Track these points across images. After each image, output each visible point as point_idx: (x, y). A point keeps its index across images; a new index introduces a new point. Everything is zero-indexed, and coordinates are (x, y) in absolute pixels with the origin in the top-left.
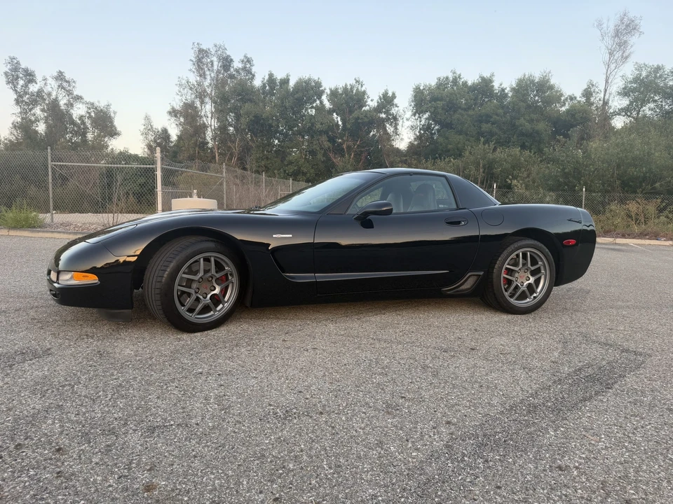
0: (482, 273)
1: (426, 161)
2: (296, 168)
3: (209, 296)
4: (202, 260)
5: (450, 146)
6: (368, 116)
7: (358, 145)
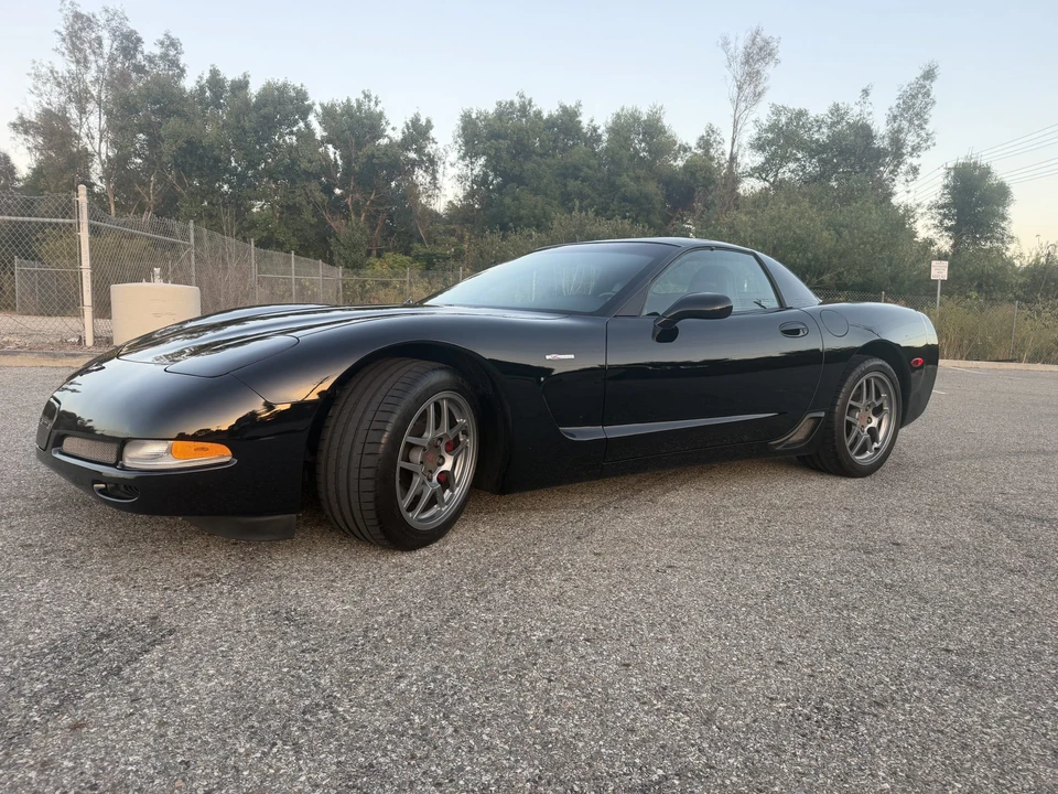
0: (823, 414)
1: (492, 232)
2: (265, 234)
3: (435, 478)
4: (432, 406)
5: (522, 212)
6: (389, 153)
7: (372, 201)
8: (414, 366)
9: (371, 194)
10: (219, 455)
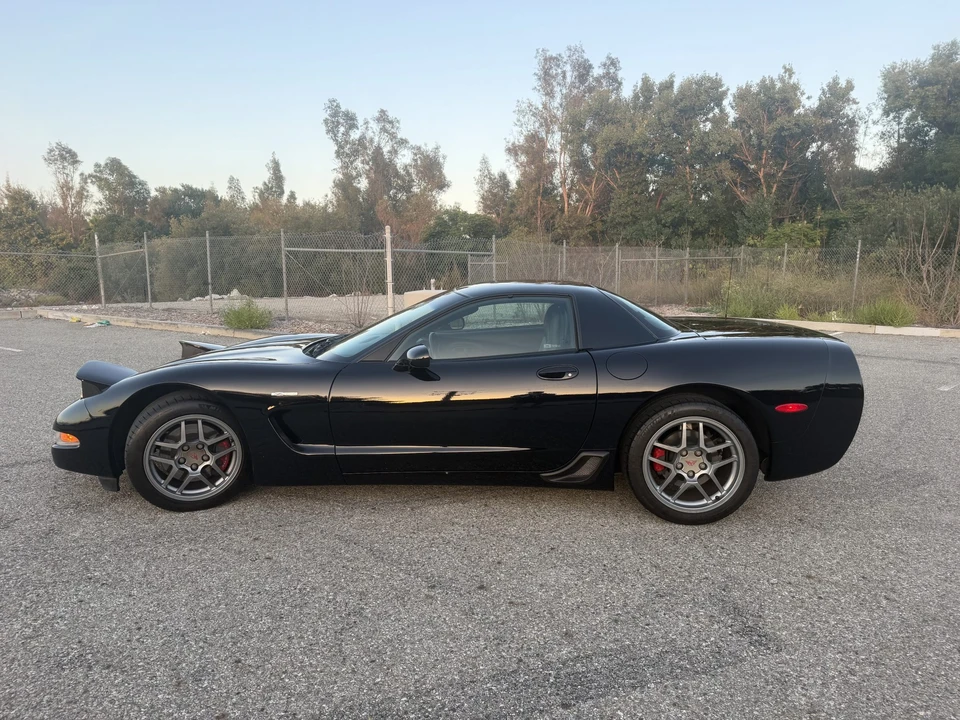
0: (603, 455)
3: (200, 468)
4: (183, 424)
6: (801, 123)
7: (785, 172)
9: (783, 164)
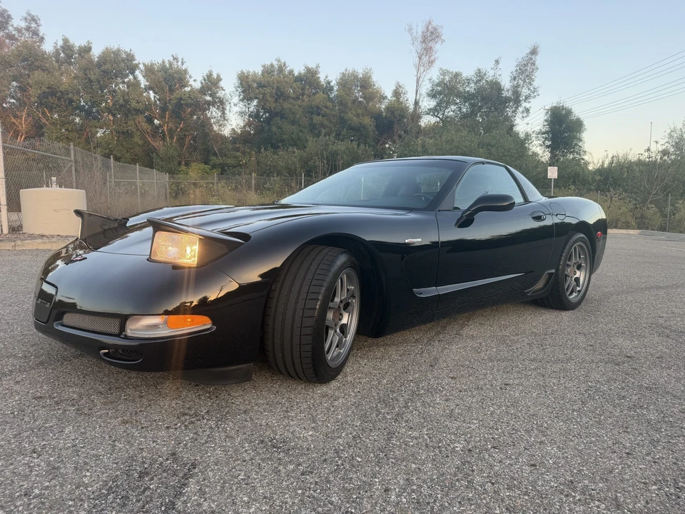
0: (554, 271)
6: (192, 97)
7: (181, 128)
8: (327, 251)
9: (180, 123)
10: (202, 324)
